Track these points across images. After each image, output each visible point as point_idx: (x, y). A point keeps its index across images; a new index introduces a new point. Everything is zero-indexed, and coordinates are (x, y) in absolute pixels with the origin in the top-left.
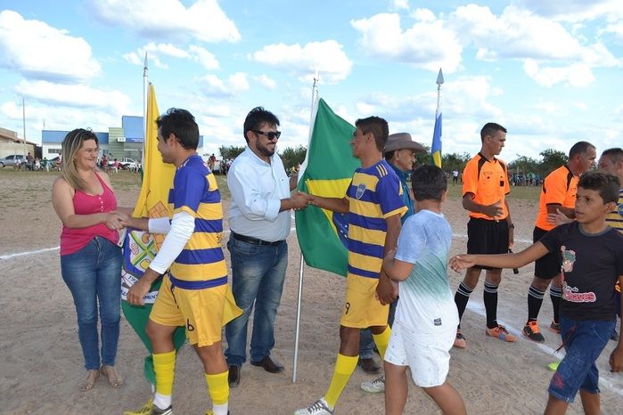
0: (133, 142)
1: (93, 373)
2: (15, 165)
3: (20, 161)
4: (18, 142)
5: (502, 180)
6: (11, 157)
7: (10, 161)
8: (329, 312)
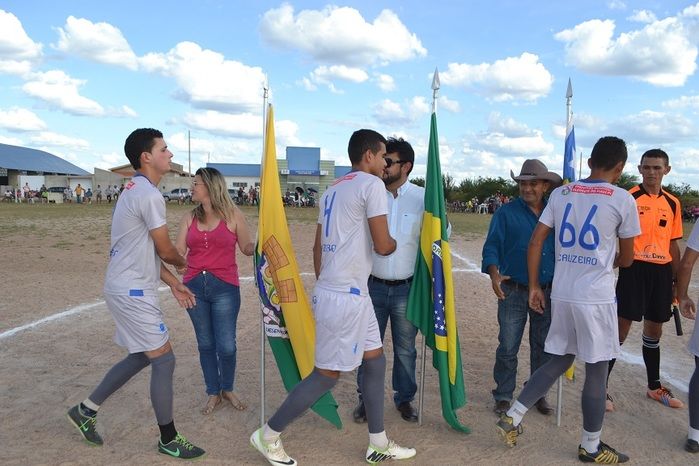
0: (297, 174)
1: (214, 398)
2: (178, 199)
3: (184, 195)
4: (184, 175)
5: (664, 218)
6: (176, 191)
7: (175, 195)
8: (476, 359)
